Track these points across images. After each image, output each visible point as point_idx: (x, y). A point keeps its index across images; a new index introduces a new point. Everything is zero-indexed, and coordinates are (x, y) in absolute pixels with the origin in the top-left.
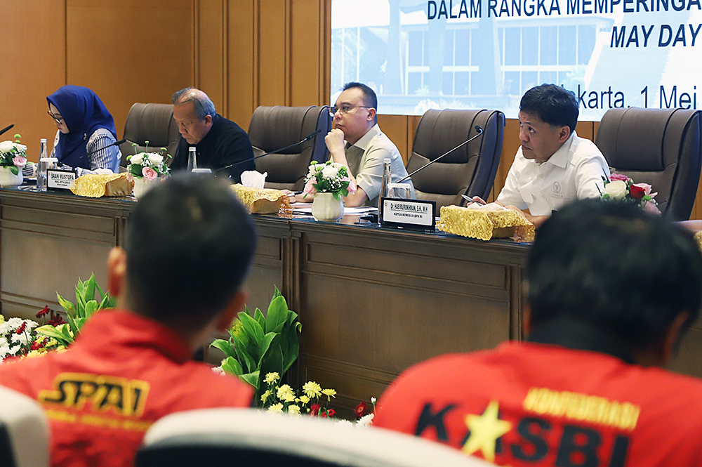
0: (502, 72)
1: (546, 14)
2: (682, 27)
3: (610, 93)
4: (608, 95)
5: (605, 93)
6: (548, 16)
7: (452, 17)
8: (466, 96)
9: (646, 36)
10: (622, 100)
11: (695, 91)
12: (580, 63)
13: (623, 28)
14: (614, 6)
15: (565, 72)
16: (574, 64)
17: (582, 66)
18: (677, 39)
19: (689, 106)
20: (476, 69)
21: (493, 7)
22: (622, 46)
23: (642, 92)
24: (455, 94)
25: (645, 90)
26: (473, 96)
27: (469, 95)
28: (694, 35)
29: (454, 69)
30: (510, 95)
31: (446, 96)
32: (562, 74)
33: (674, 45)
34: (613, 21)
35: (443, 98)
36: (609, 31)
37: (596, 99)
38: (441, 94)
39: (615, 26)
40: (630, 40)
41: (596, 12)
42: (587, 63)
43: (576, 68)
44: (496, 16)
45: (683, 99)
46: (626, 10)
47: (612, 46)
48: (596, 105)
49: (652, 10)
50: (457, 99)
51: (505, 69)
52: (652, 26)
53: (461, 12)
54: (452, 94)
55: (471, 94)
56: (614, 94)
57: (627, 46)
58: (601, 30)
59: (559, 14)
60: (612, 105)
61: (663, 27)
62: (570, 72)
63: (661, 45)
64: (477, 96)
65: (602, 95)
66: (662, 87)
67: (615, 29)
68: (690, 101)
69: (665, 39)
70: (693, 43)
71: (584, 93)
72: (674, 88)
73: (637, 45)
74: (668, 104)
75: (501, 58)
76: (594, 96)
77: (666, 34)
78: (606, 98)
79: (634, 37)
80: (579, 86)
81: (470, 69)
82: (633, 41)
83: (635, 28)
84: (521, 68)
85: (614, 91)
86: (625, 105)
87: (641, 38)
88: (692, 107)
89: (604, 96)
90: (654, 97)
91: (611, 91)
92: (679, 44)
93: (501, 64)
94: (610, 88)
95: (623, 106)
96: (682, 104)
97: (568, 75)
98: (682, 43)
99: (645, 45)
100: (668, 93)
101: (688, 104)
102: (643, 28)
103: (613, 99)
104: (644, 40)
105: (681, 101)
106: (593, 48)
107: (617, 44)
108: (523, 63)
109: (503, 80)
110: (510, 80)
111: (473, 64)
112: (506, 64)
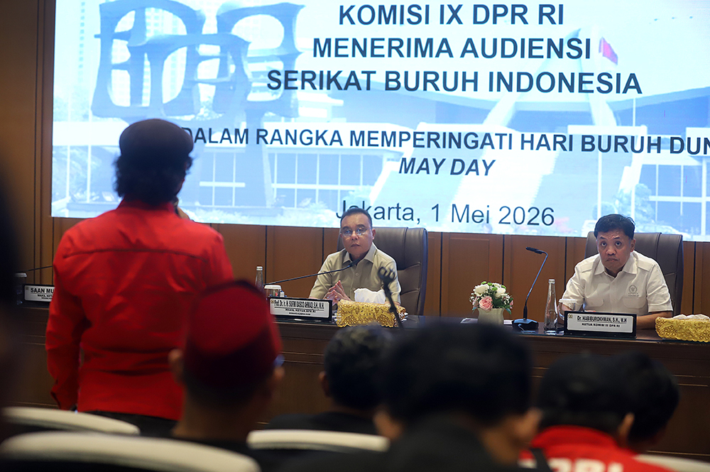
0: (273, 189)
1: (326, 144)
2: (475, 162)
3: (398, 208)
4: (396, 210)
5: (393, 208)
6: (329, 147)
7: (210, 142)
8: (229, 207)
9: (438, 167)
10: (412, 214)
11: (488, 209)
12: (364, 184)
13: (413, 160)
14: (403, 142)
15: (348, 191)
16: (358, 184)
17: (368, 187)
18: (470, 170)
19: (482, 220)
20: (242, 185)
21: (263, 137)
22: (412, 172)
23: (433, 208)
24: (215, 204)
25: (437, 206)
26: (237, 207)
27: (233, 206)
28: (487, 168)
29: (214, 184)
30: (283, 207)
31: (204, 206)
32: (344, 193)
33: (467, 174)
34: (401, 154)
35: (199, 208)
36: (398, 160)
37: (383, 212)
38: (197, 204)
39: (404, 157)
40: (420, 168)
41: (383, 145)
42: (372, 184)
43: (361, 187)
44: (267, 143)
45: (475, 214)
46: (415, 146)
47: (400, 172)
48: (383, 217)
49: (444, 147)
50: (217, 209)
51: (276, 186)
52: (444, 160)
53: (223, 138)
54: (211, 204)
55: (236, 205)
56: (403, 209)
57: (417, 173)
58: (388, 160)
59: (341, 144)
60: (400, 217)
61: (455, 161)
62: (353, 191)
63: (452, 173)
64: (242, 207)
65: (390, 209)
66: (454, 206)
67: (404, 160)
68: (483, 216)
69: (457, 169)
70: (486, 174)
71: (370, 207)
72: (467, 206)
73: (428, 173)
74: (460, 218)
75: (273, 177)
76: (381, 210)
77: (458, 167)
78: (394, 212)
79: (424, 166)
80: (364, 202)
81: (234, 185)
82: (424, 169)
83: (426, 160)
84: (296, 186)
85: (402, 206)
86: (414, 218)
87: (432, 168)
88: (485, 221)
89: (392, 210)
90: (446, 212)
91: (400, 206)
92: (472, 174)
93: (273, 182)
94: (398, 204)
95: (412, 218)
96: (475, 218)
97: (351, 193)
98: (475, 173)
99: (437, 173)
100: (461, 210)
101: (481, 218)
102: (434, 160)
103: (401, 213)
104: (435, 169)
105: (473, 216)
106: (379, 173)
107: (406, 172)
108: (299, 182)
109: (275, 196)
110: (284, 196)
111: (237, 181)
112: (279, 182)
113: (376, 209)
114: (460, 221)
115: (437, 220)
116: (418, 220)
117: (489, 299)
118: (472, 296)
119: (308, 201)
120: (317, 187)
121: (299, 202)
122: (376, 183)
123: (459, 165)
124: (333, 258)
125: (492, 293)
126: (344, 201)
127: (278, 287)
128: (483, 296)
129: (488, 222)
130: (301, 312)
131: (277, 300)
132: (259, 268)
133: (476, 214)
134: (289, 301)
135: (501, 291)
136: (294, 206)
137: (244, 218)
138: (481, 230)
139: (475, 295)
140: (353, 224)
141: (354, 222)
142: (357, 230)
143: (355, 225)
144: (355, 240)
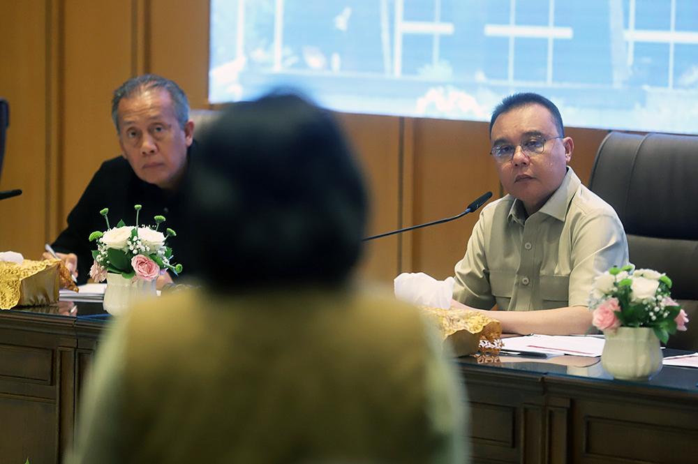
0: (627, 44)
8: (541, 84)
20: (566, 34)
24: (515, 78)
26: (557, 85)
27: (549, 83)
29: (513, 31)
30: (646, 88)
31: (494, 82)
35: (485, 86)
38: (480, 77)
51: (635, 35)
54: (507, 79)
55: (554, 80)
64: (566, 85)
75: (626, 15)
81: (551, 32)
84: (672, 37)
93: (626, 26)
108: (679, 28)
109: (630, 60)
110: (647, 60)
111: (558, 24)
112: (638, 27)
121: (678, 73)
136: (666, 85)
140: (515, 132)
141: (516, 127)
142: (526, 145)
143: (519, 134)
144: (522, 167)
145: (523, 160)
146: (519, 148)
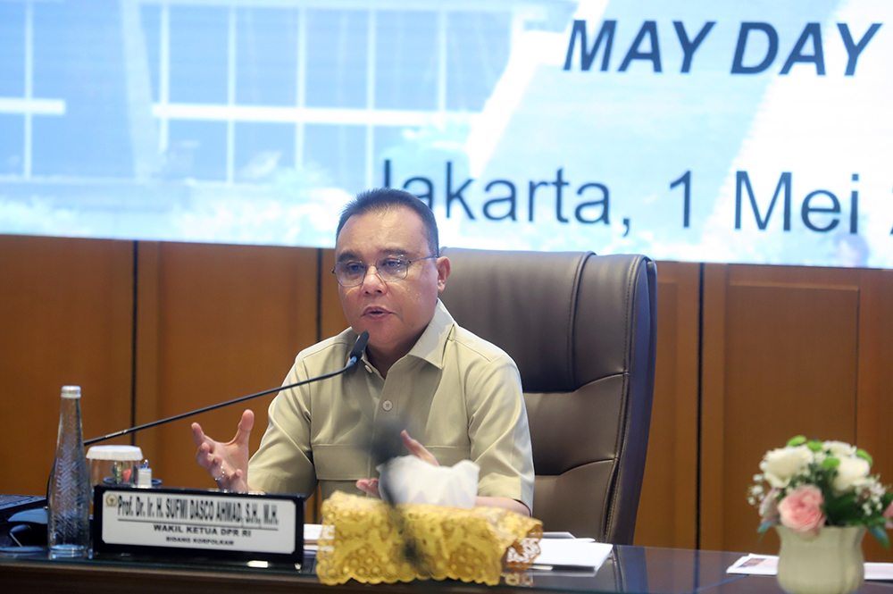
0: (158, 121)
2: (813, 30)
3: (560, 184)
4: (552, 190)
5: (544, 183)
8: (13, 178)
9: (689, 48)
10: (605, 202)
11: (855, 186)
12: (452, 105)
13: (609, 28)
15: (398, 129)
16: (430, 105)
17: (462, 116)
18: (796, 56)
19: (835, 224)
20: (56, 107)
22: (605, 67)
23: (674, 185)
25: (686, 179)
26: (40, 180)
27: (27, 176)
28: (854, 50)
30: (191, 182)
32: (386, 135)
33: (785, 70)
34: (571, 7)
36: (558, 29)
37: (512, 199)
39: (579, 17)
40: (633, 54)
42: (476, 105)
43: (440, 117)
45: (811, 204)
47: (568, 66)
48: (512, 214)
51: (166, 111)
52: (708, 27)
55: (35, 172)
56: (575, 186)
57: (623, 67)
58: (529, 26)
60: (568, 212)
61: (747, 27)
62: (416, 129)
63: (738, 68)
64: (56, 179)
65: (532, 188)
66: (742, 177)
67: (580, 26)
68: (837, 208)
69: (753, 57)
70: (850, 70)
71: (469, 182)
72: (786, 179)
73: (658, 68)
74: (763, 217)
75: (155, 81)
76: (504, 191)
77: (757, 46)
78: (546, 196)
79: (646, 46)
80: (449, 166)
81: (29, 106)
82: (644, 56)
83: (650, 27)
84: (230, 113)
85: (574, 179)
86: (612, 215)
87: (671, 51)
88: (845, 224)
89: (540, 192)
90: (716, 199)
91: (565, 178)
92: (804, 70)
93: (156, 97)
94: (560, 173)
95: (605, 218)
96: (813, 217)
97: (408, 135)
98: (812, 67)
99: (686, 67)
100: (764, 188)
101: (829, 218)
102: (679, 27)
103: (571, 200)
104: (679, 54)
105: (806, 210)
106: (499, 71)
107: (587, 63)
108: (242, 100)
109: (163, 143)
110: (191, 144)
111: (39, 93)
112: (176, 97)
113: (488, 188)
114: (762, 225)
115: (686, 223)
116: (626, 222)
117: (813, 496)
118: (755, 484)
119: (270, 162)
120: (300, 115)
121: (242, 161)
122: (490, 104)
123: (758, 42)
124: (315, 358)
125: (823, 477)
126: (388, 164)
127: (132, 453)
128: (793, 484)
129: (854, 229)
130: (204, 536)
131: (126, 496)
132: (71, 391)
133: (813, 203)
134: (164, 497)
135: (853, 468)
136: (224, 178)
137: (64, 215)
138: (833, 255)
139: (767, 486)
140: (370, 246)
141: (371, 239)
142: (384, 264)
143: (375, 250)
144: (375, 296)
145: (377, 286)
146: (372, 270)
